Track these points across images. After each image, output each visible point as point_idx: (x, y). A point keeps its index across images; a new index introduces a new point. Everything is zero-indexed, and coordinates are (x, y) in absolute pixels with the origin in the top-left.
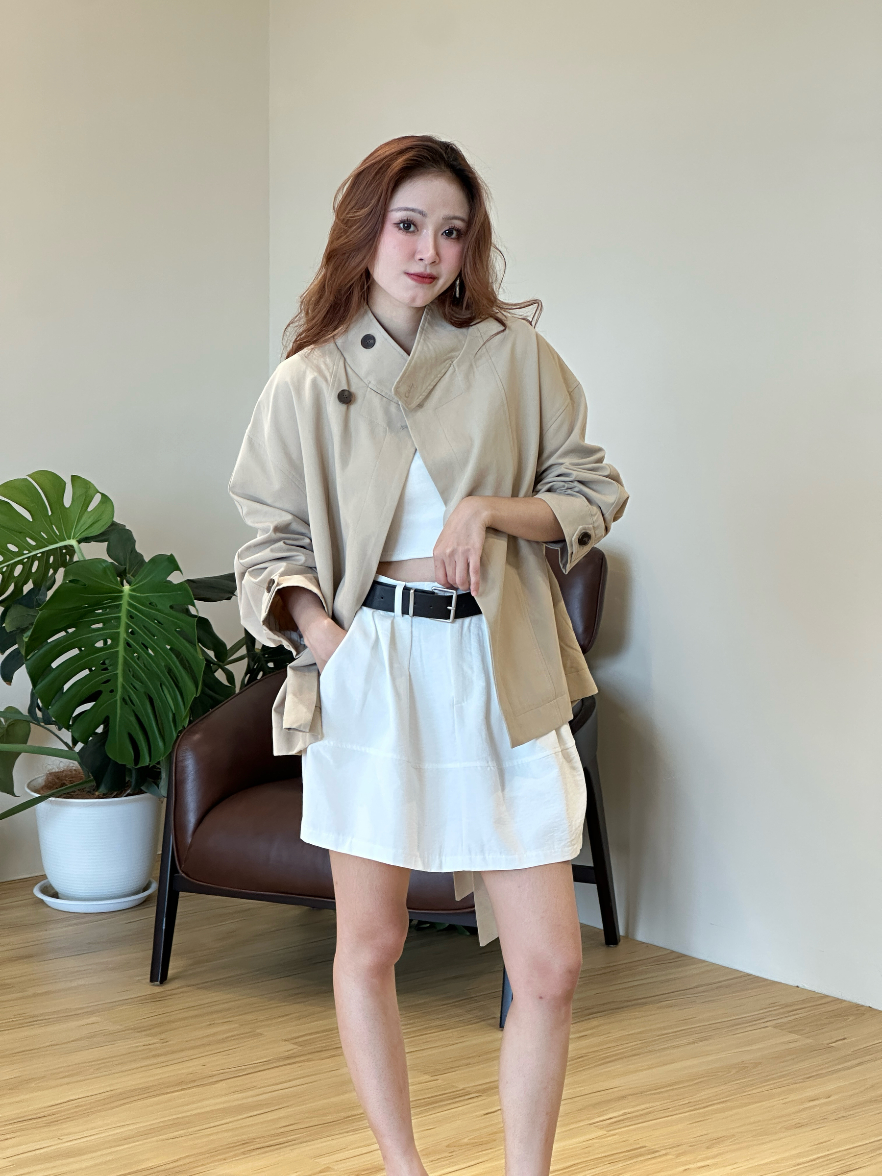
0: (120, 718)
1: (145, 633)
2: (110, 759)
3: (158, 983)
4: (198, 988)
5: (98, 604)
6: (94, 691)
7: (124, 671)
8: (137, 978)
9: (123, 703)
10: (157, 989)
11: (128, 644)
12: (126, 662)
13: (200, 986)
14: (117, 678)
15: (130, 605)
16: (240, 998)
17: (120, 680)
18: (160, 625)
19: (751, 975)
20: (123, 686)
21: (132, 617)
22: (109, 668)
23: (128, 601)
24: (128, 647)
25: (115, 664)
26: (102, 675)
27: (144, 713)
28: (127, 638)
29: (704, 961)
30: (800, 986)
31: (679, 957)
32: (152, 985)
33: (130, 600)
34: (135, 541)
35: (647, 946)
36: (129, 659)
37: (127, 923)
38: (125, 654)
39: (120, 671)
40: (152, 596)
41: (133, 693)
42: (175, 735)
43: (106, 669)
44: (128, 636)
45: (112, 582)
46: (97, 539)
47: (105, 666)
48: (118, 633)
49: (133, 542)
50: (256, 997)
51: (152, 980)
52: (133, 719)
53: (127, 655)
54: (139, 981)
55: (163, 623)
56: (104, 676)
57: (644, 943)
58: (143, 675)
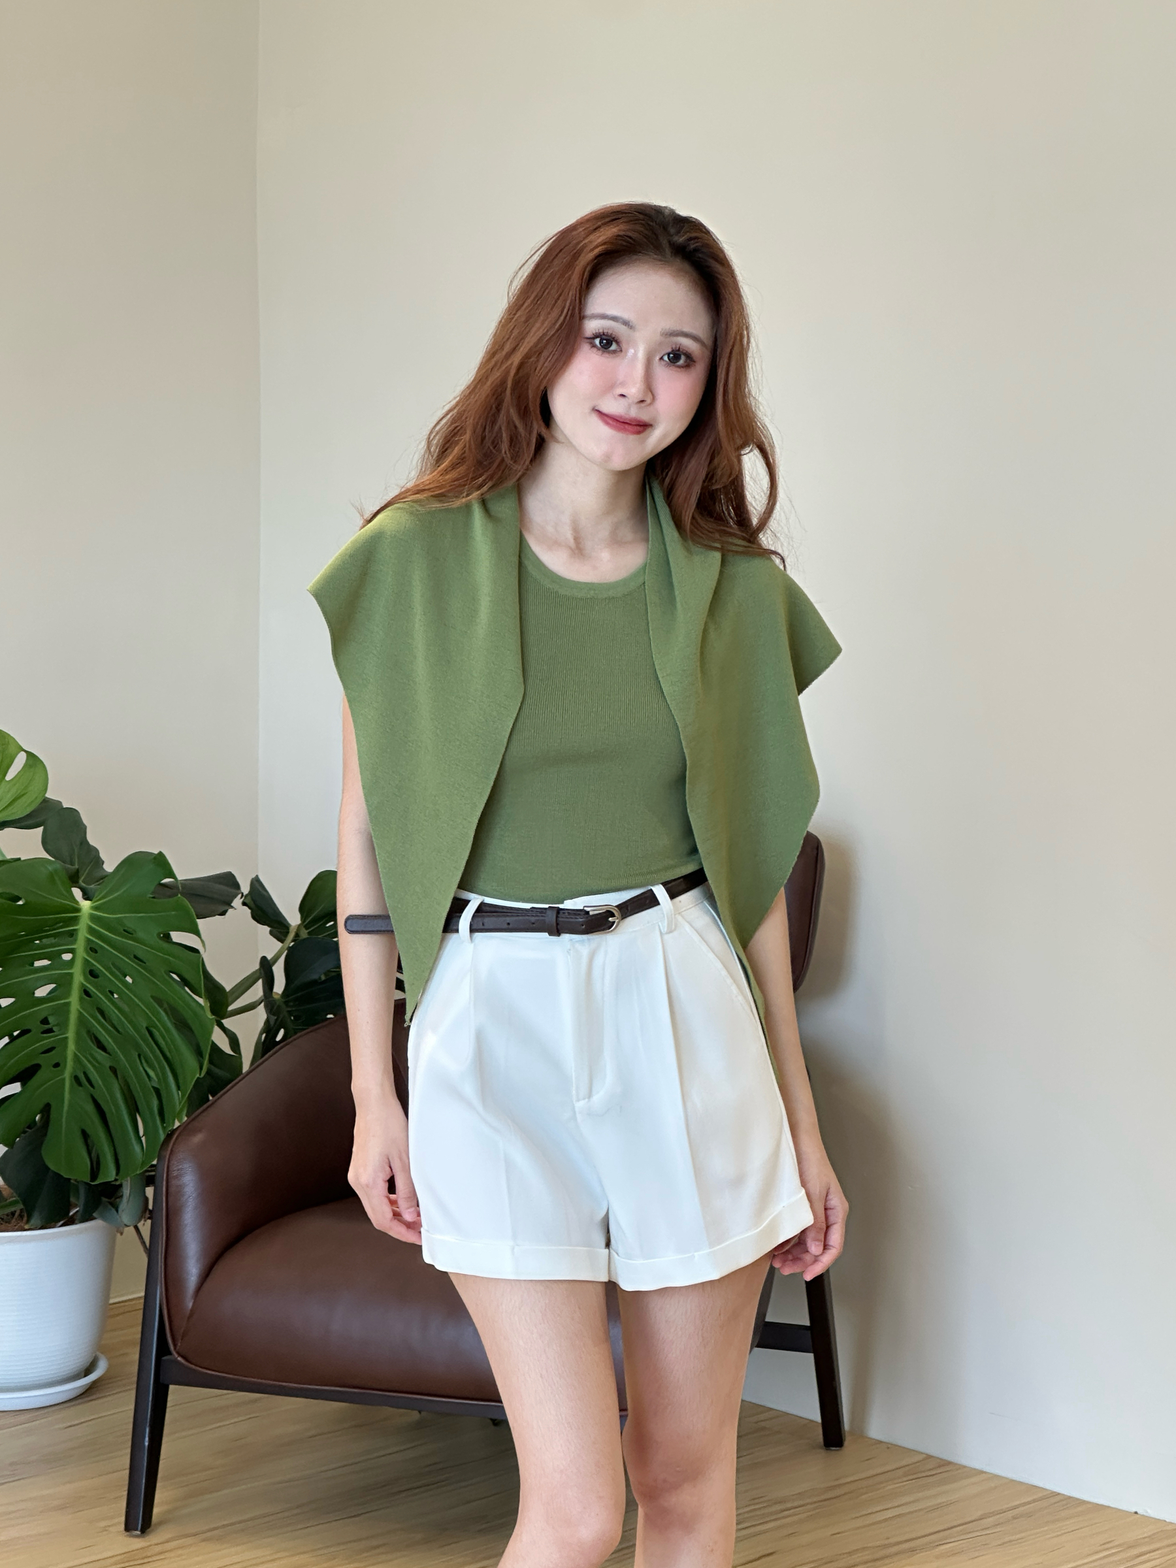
0: (70, 1105)
1: (112, 973)
2: (48, 1169)
3: (138, 1533)
4: (204, 1540)
5: (38, 930)
6: (27, 1065)
7: (78, 1033)
8: (103, 1524)
9: (75, 1085)
10: (136, 1543)
11: (87, 993)
12: (81, 1020)
13: (209, 1534)
14: (66, 1047)
15: (91, 931)
16: (279, 1555)
17: (71, 1047)
18: (141, 963)
19: (1059, 1494)
20: (76, 1059)
21: (91, 949)
22: (55, 1029)
23: (87, 924)
24: (85, 996)
25: (64, 1025)
26: (44, 1040)
27: (109, 1098)
28: (85, 983)
29: (982, 1472)
30: (1138, 1512)
31: (939, 1467)
32: (128, 1535)
33: (90, 924)
34: (85, 828)
35: (888, 1448)
36: (86, 1015)
37: (66, 1428)
38: (81, 1007)
39: (71, 1034)
40: (129, 919)
41: (92, 1069)
42: (162, 1137)
43: (50, 1031)
44: (86, 979)
45: (63, 895)
46: (23, 824)
47: (47, 1027)
48: (71, 975)
49: (82, 829)
50: (304, 1553)
51: (129, 1527)
52: (90, 1108)
53: (83, 1009)
54: (105, 1529)
55: (145, 961)
56: (48, 1041)
57: (881, 1442)
58: (110, 1040)
